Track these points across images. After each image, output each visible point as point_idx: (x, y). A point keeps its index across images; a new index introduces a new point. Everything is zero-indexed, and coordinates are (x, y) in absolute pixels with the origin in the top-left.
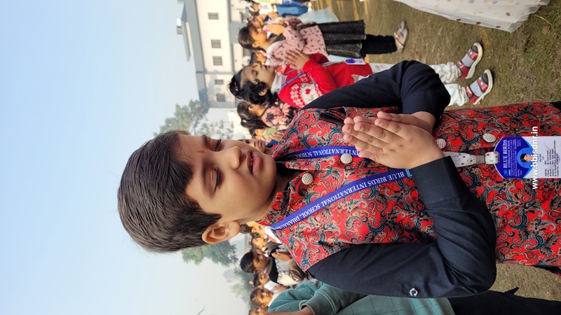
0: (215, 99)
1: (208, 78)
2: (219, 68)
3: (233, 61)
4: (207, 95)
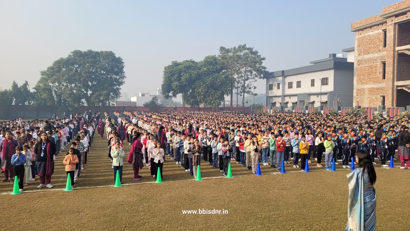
0: (270, 83)
1: (281, 78)
2: (287, 86)
3: (290, 96)
4: (272, 78)
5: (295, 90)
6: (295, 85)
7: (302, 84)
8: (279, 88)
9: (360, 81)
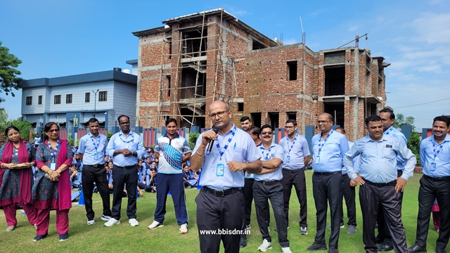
0: (28, 95)
2: (52, 100)
3: (56, 114)
5: (63, 107)
6: (63, 99)
7: (73, 99)
8: (40, 102)
9: (144, 98)
